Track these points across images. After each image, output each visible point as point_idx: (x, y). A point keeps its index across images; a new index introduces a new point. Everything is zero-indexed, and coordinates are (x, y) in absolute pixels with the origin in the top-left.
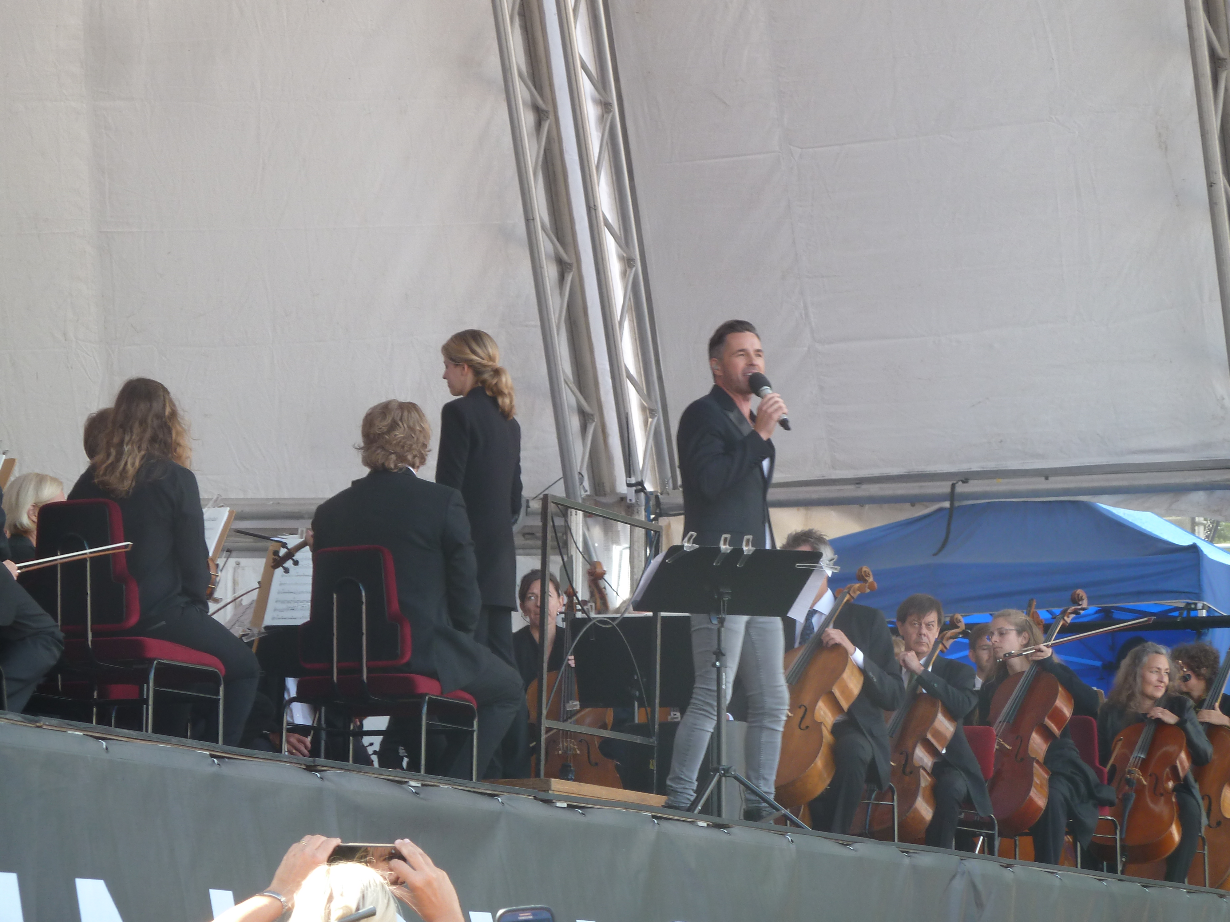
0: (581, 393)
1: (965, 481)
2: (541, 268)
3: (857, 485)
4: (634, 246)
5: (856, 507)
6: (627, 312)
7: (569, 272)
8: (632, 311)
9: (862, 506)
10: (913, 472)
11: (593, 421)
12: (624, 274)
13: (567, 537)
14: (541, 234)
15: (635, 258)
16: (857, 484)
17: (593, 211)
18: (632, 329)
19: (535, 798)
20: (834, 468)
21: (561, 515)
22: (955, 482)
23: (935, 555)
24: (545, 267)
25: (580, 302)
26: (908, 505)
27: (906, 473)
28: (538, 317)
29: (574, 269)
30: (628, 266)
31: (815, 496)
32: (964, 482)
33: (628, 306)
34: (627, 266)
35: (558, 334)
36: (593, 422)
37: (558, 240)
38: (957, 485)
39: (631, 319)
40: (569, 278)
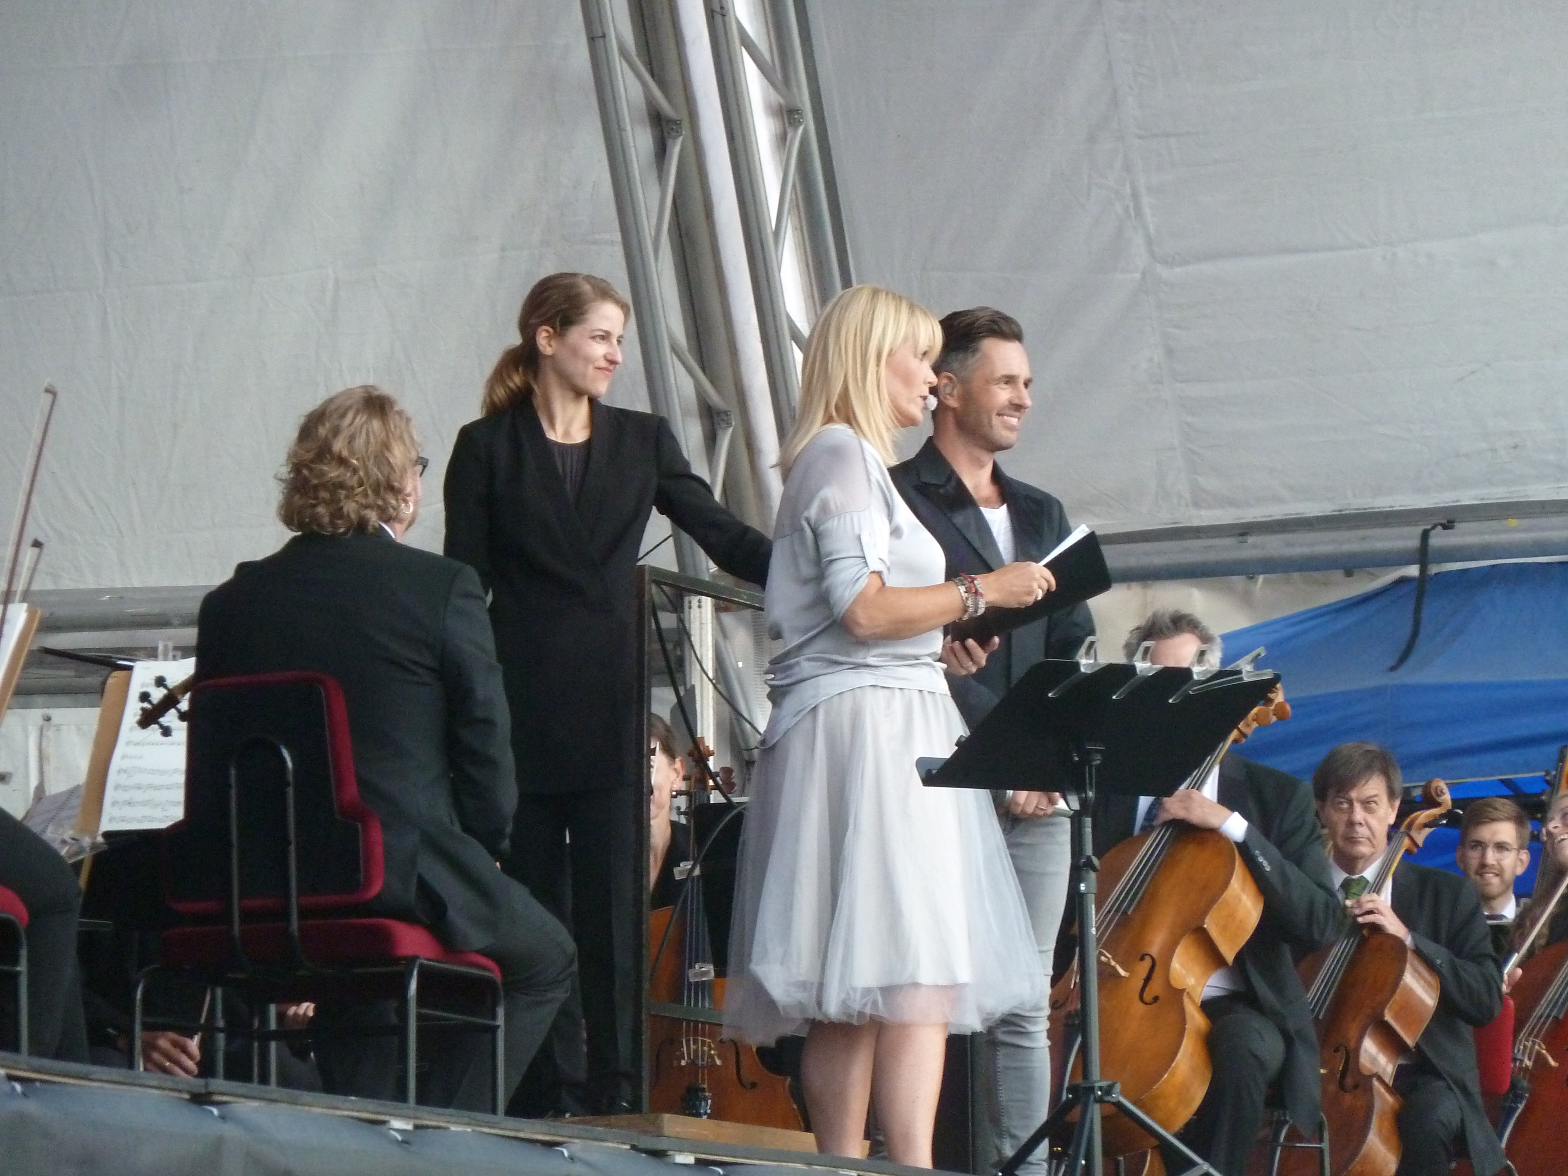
0: (703, 370)
1: (1448, 525)
2: (621, 129)
3: (1240, 539)
4: (799, 87)
5: (1238, 581)
6: (789, 213)
7: (676, 137)
8: (798, 210)
9: (1252, 578)
10: (1346, 509)
11: (729, 425)
12: (782, 140)
13: (682, 650)
14: (619, 66)
15: (802, 108)
16: (1242, 535)
17: (718, 19)
18: (801, 246)
19: (634, 1147)
20: (1196, 504)
21: (669, 606)
22: (1429, 527)
23: (1393, 669)
24: (629, 128)
25: (697, 193)
26: (1339, 575)
27: (1335, 513)
28: (616, 225)
29: (686, 130)
30: (790, 123)
31: (1158, 561)
32: (1445, 527)
33: (791, 200)
34: (787, 125)
35: (656, 258)
36: (729, 427)
37: (652, 75)
38: (1433, 533)
39: (798, 226)
40: (675, 150)
